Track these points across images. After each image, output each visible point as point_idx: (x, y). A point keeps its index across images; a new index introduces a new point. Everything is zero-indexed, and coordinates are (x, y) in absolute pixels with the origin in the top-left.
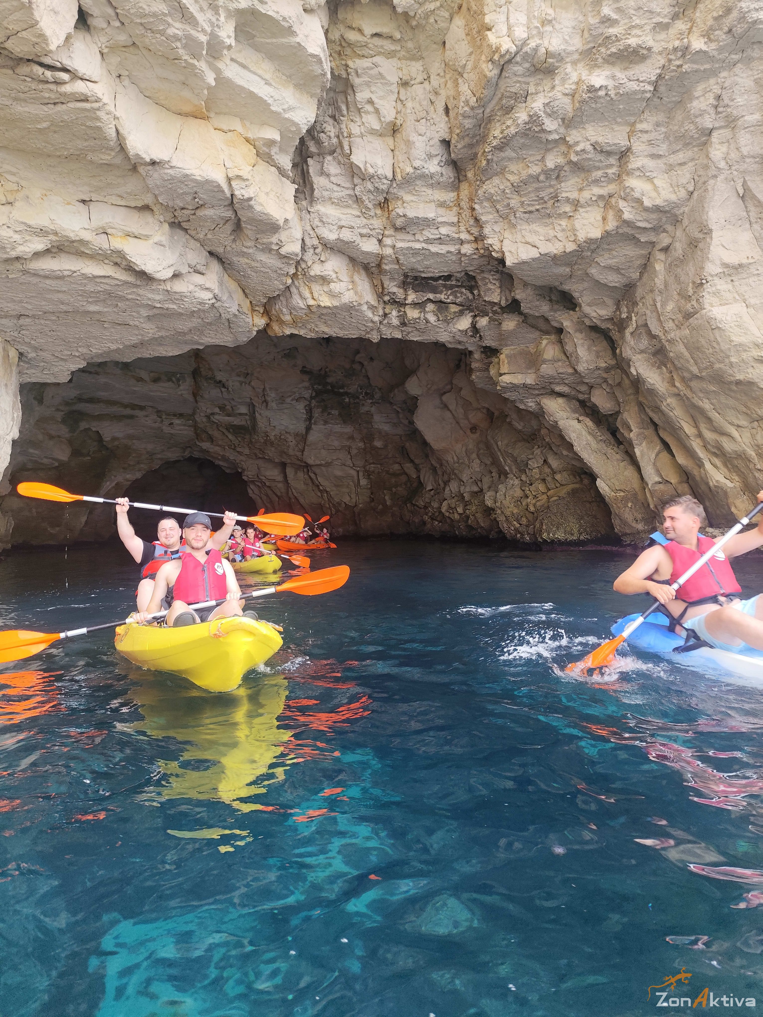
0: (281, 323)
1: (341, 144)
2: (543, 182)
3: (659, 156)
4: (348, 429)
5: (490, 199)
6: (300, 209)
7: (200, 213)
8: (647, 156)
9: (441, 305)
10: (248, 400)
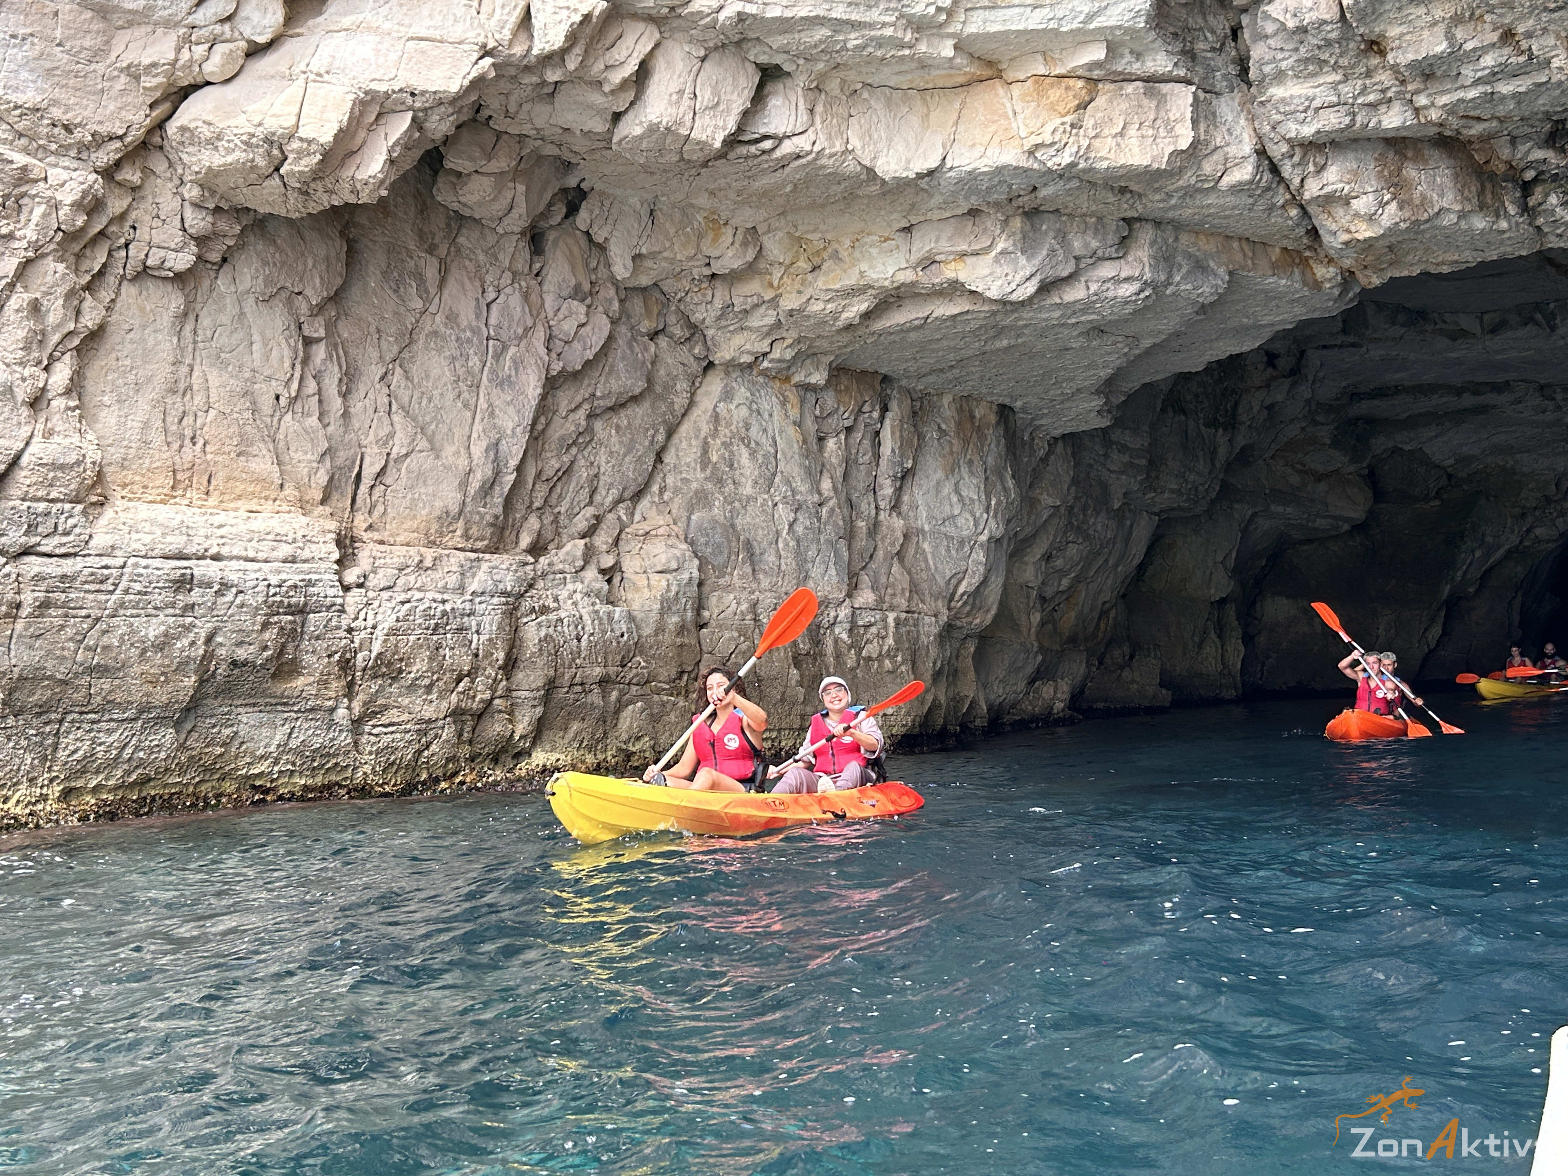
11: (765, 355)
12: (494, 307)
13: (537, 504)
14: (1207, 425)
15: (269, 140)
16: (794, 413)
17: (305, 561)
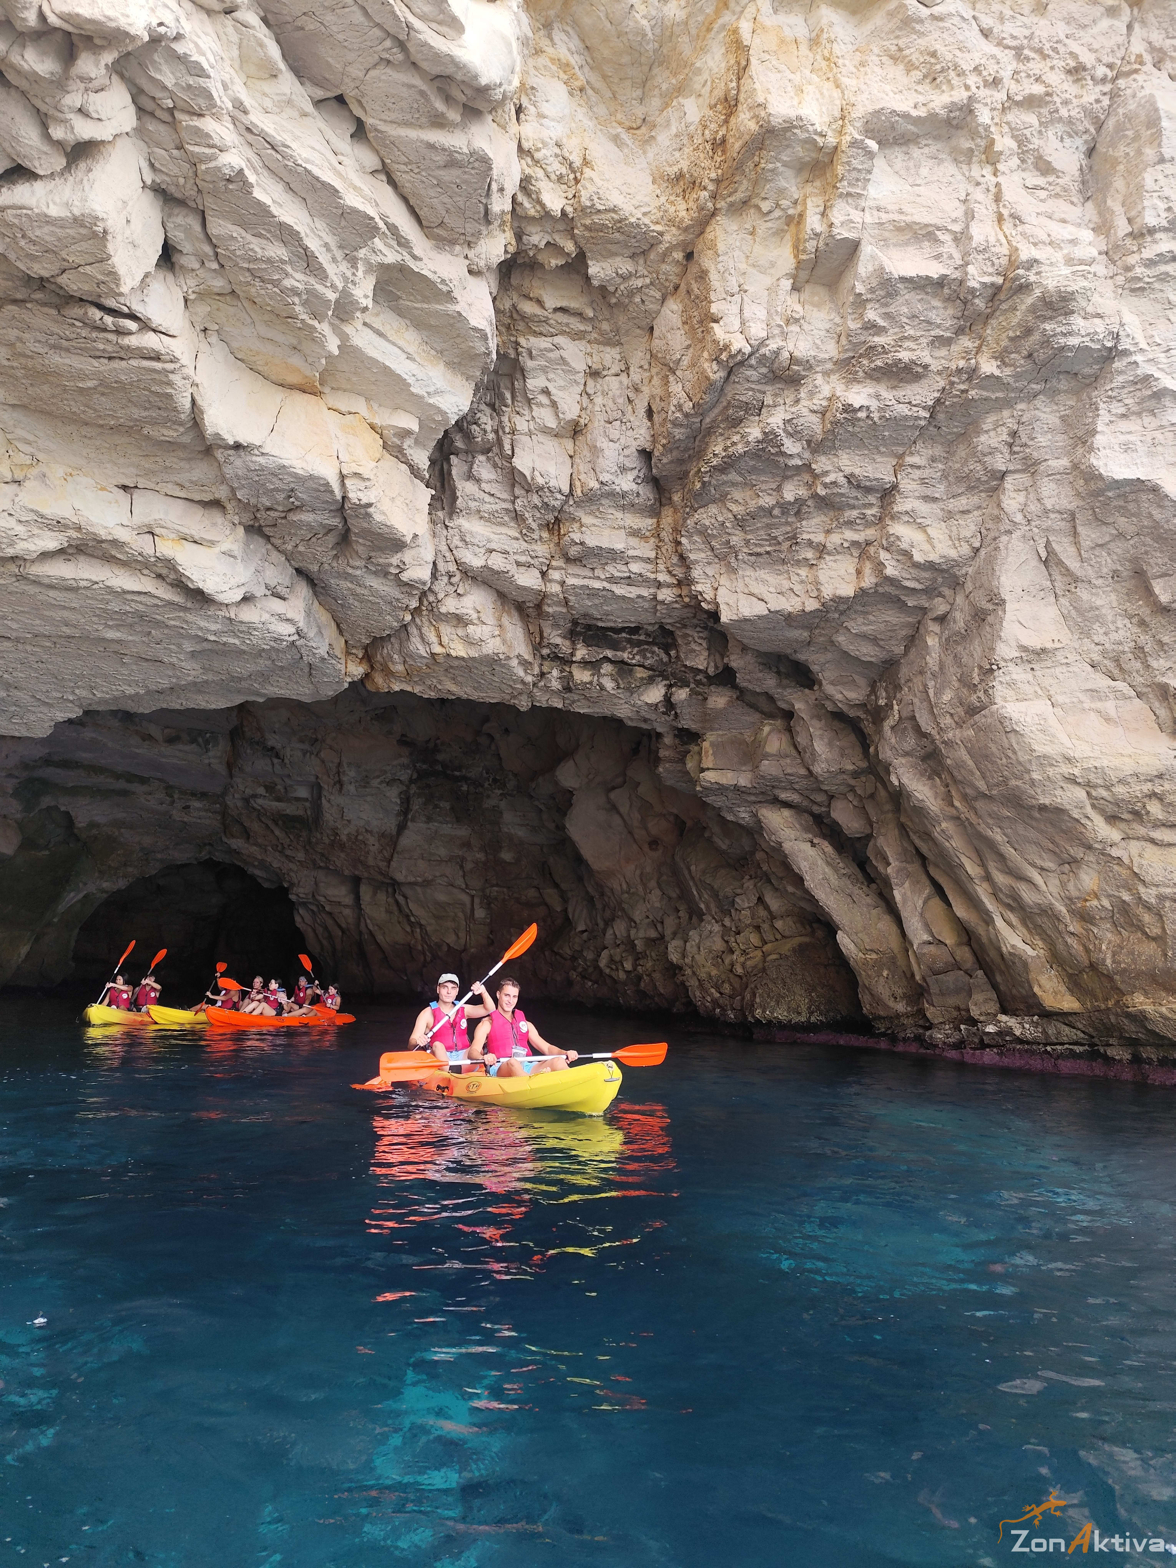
0: (389, 673)
1: (499, 442)
2: (777, 517)
3: (935, 500)
4: (463, 832)
5: (703, 532)
6: (433, 522)
7: (294, 517)
8: (918, 498)
9: (623, 668)
10: (313, 779)
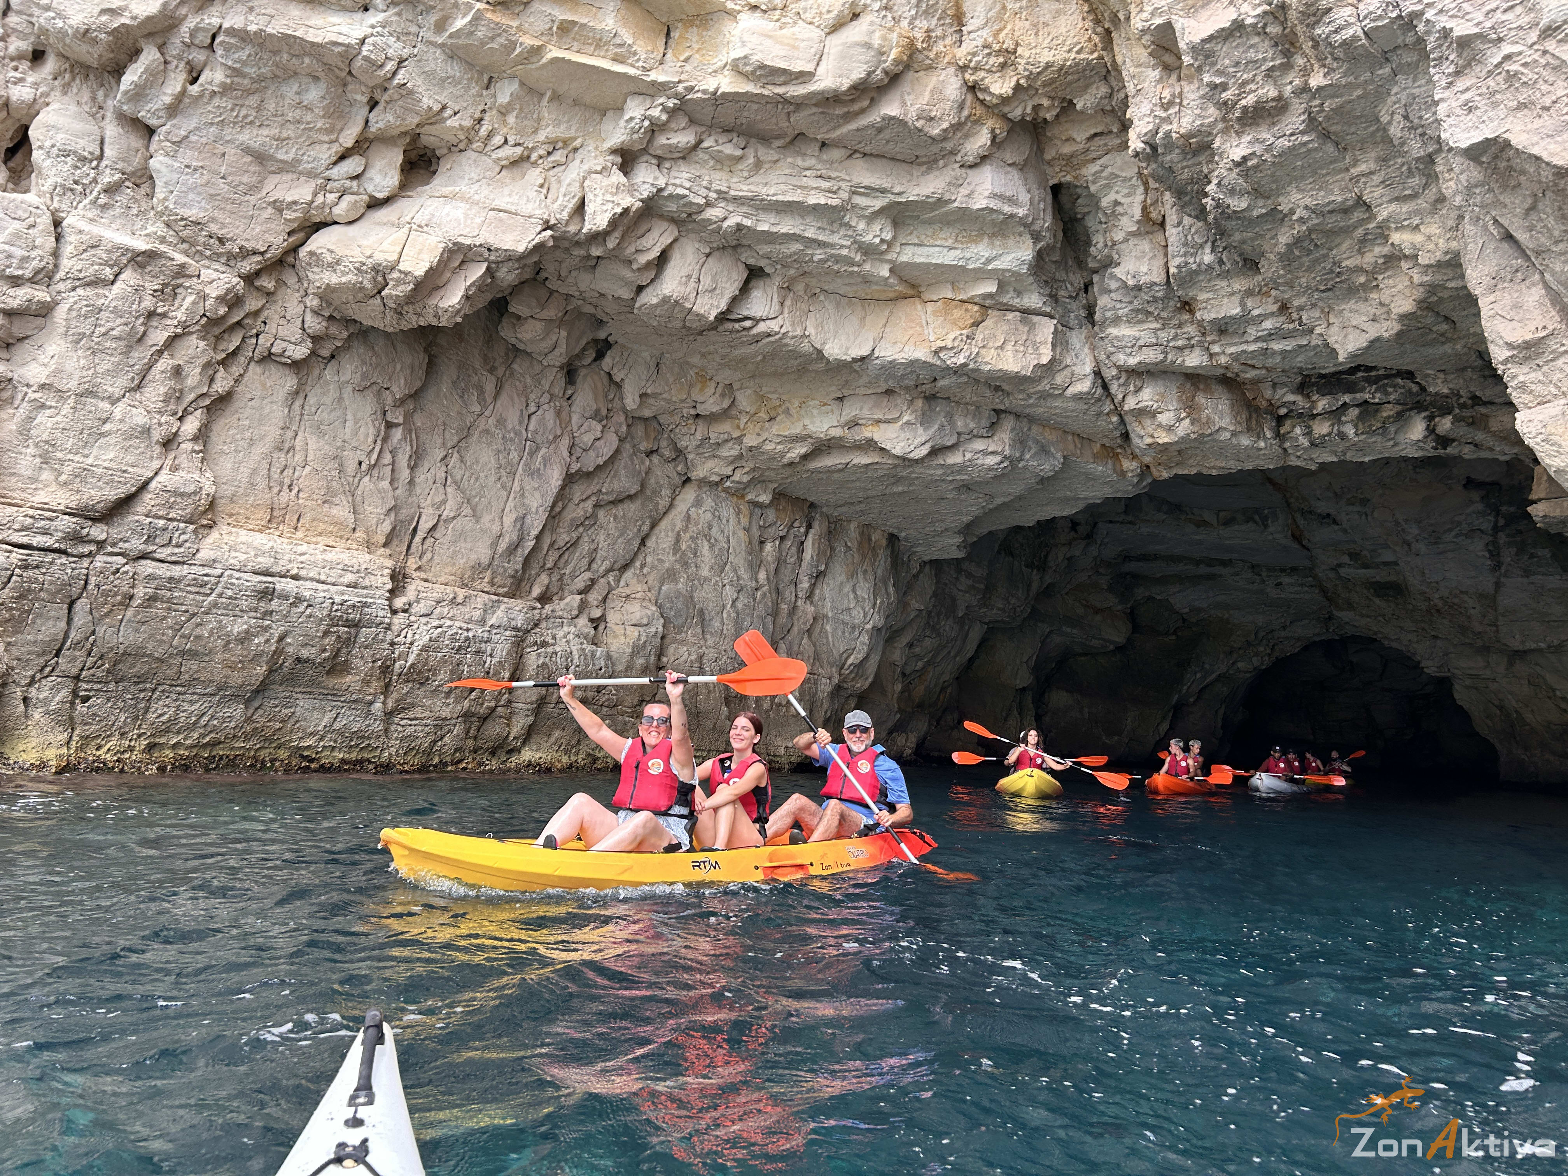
11: (728, 477)
12: (534, 417)
13: (548, 566)
14: (1027, 566)
15: (376, 269)
16: (745, 521)
17: (364, 588)
